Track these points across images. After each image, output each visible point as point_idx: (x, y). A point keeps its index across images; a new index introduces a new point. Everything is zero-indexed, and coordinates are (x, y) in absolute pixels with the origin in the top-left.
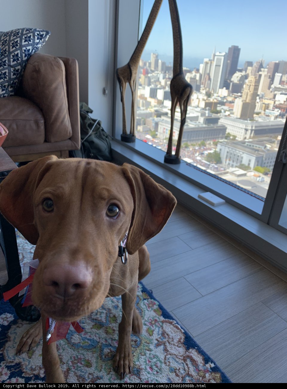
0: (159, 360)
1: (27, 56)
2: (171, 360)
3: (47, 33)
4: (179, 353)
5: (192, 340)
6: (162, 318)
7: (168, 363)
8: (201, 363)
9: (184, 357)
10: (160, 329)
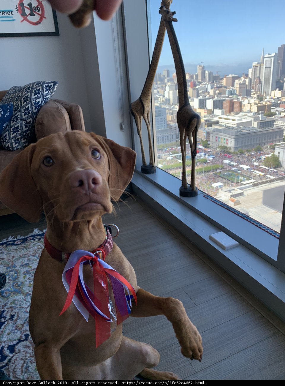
1: (37, 108)
3: (55, 83)
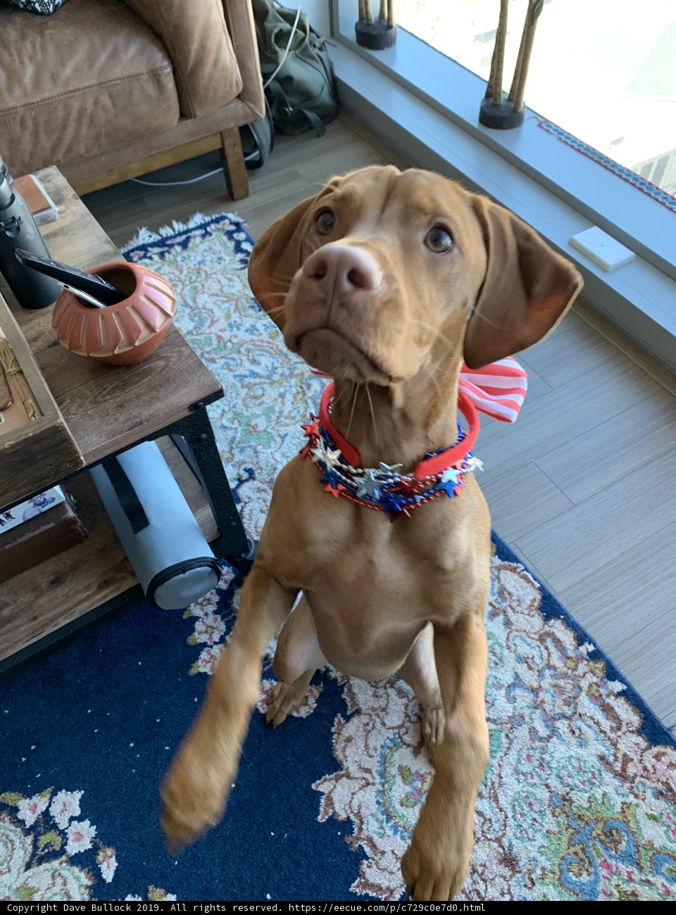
0: (498, 643)
2: (518, 642)
4: (532, 627)
5: (555, 601)
6: (497, 561)
7: (513, 648)
8: (571, 645)
9: (541, 636)
10: (496, 583)
